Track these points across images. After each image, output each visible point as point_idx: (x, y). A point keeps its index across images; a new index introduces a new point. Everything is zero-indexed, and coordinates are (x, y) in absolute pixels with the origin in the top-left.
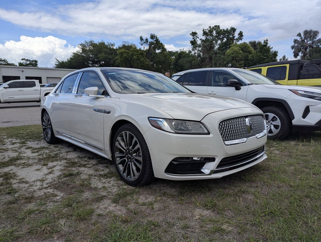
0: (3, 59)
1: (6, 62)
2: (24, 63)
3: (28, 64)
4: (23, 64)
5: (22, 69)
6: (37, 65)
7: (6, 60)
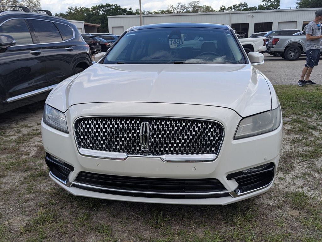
0: (243, 3)
1: (245, 6)
2: (265, 5)
3: (269, 6)
4: (263, 6)
5: (251, 15)
6: (279, 5)
7: (246, 4)
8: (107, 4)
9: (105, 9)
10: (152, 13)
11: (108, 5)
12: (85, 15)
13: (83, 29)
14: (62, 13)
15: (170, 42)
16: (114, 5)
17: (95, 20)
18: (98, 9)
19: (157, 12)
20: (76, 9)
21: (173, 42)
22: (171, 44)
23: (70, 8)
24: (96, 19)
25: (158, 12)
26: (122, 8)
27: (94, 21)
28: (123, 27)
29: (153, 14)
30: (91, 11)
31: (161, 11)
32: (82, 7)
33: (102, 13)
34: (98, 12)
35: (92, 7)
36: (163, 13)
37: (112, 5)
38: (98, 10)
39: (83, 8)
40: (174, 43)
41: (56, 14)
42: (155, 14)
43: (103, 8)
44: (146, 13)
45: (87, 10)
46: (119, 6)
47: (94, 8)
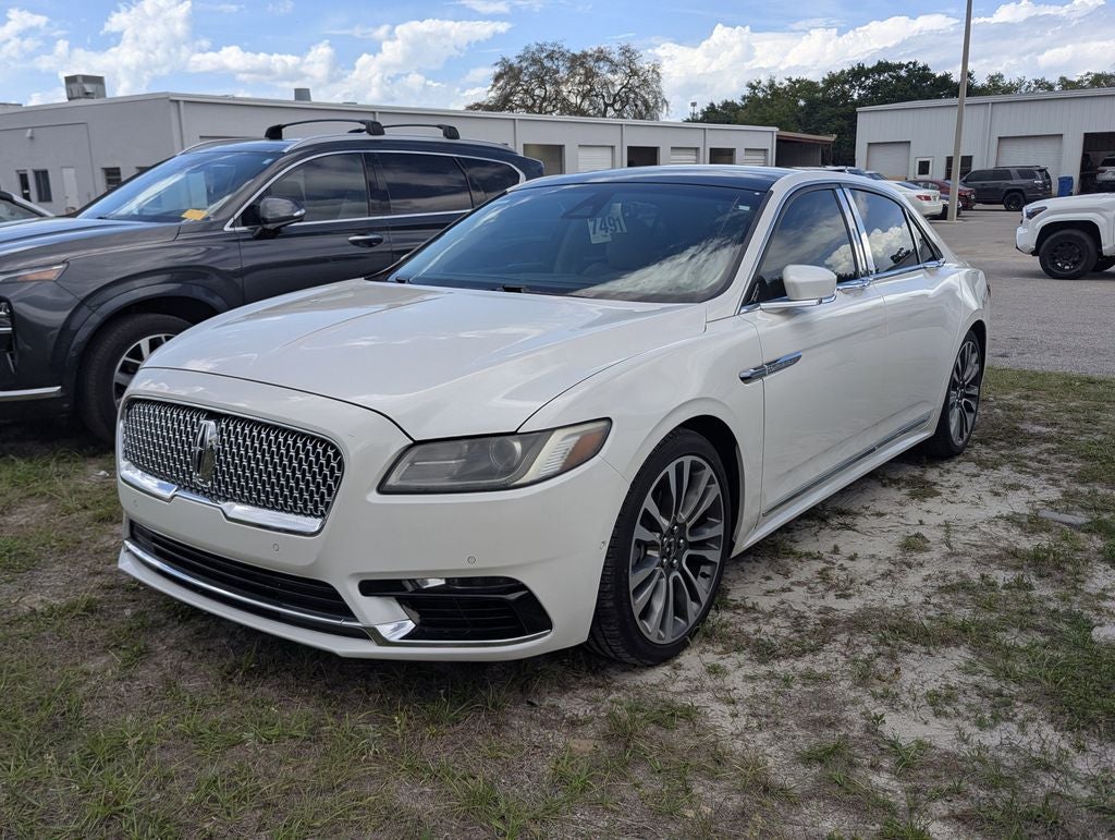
8: (880, 63)
9: (869, 82)
10: (1050, 88)
11: (883, 67)
12: (802, 103)
13: (770, 152)
14: (729, 101)
15: (591, 224)
16: (907, 66)
17: (829, 119)
18: (846, 82)
19: (1076, 79)
20: (772, 85)
21: (598, 226)
22: (594, 233)
23: (755, 84)
24: (833, 116)
25: (1079, 82)
26: (934, 76)
27: (824, 124)
28: (909, 142)
29: (1057, 88)
30: (822, 90)
31: (1090, 77)
32: (794, 80)
33: (860, 95)
34: (844, 93)
35: (826, 77)
36: (1099, 86)
37: (900, 66)
38: (847, 86)
39: (798, 81)
40: (601, 229)
41: (712, 104)
42: (1064, 88)
43: (863, 79)
44: (1029, 87)
45: (809, 86)
46: (925, 68)
47: (832, 81)
